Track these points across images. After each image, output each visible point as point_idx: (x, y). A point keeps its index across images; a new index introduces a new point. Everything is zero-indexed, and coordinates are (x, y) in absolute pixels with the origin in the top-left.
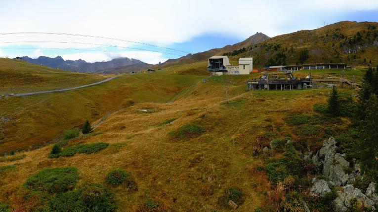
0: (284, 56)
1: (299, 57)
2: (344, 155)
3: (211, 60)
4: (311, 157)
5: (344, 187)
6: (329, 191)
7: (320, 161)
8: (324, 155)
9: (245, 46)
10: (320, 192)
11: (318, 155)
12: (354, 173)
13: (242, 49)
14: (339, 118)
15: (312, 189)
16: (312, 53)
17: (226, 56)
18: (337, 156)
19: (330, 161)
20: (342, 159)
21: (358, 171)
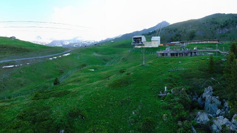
0: (180, 36)
1: (189, 36)
2: (217, 97)
3: (134, 38)
4: (197, 99)
5: (218, 117)
6: (209, 120)
7: (203, 101)
8: (205, 98)
9: (156, 29)
10: (202, 120)
11: (202, 97)
12: (224, 109)
13: (153, 31)
14: (214, 74)
15: (198, 119)
16: (198, 33)
17: (144, 36)
18: (213, 98)
19: (209, 101)
20: (216, 100)
21: (226, 107)
